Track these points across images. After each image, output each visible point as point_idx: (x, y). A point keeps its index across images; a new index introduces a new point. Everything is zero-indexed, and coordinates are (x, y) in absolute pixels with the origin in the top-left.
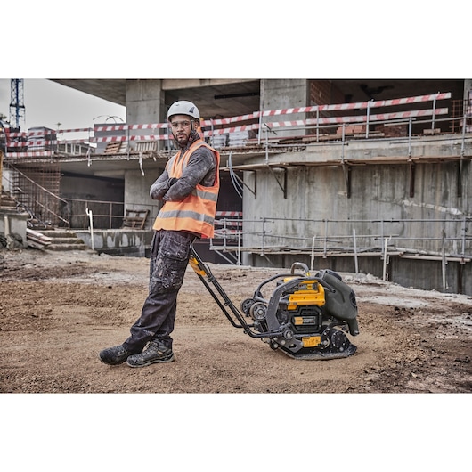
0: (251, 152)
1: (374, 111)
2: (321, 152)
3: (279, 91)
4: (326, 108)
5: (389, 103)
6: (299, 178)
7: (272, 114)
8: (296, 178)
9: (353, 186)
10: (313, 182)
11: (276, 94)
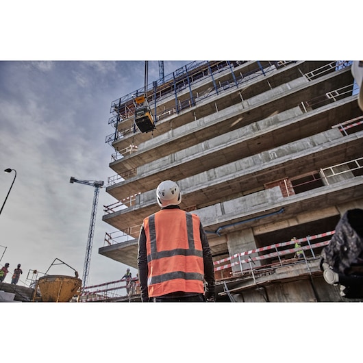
0: (238, 280)
1: (313, 242)
2: (287, 273)
3: (239, 247)
4: (280, 245)
5: (320, 236)
6: (276, 293)
7: (246, 254)
8: (274, 293)
9: (319, 293)
10: (288, 294)
11: (238, 248)
